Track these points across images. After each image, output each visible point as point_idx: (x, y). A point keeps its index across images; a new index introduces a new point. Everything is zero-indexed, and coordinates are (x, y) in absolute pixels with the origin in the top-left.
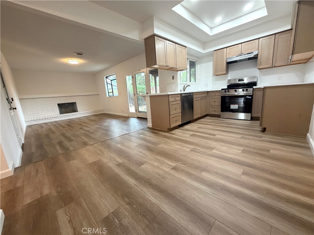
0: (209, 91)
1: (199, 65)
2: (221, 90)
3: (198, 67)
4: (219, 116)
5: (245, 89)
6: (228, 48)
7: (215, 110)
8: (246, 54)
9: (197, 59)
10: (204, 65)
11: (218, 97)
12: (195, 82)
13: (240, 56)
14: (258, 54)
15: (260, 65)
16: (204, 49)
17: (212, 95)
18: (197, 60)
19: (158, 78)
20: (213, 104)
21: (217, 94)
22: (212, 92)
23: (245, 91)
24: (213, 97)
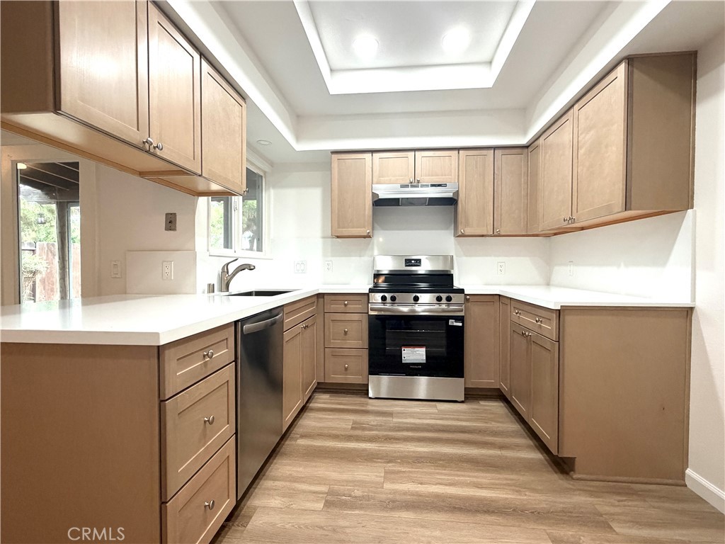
0: (324, 294)
1: (272, 191)
2: (367, 292)
3: (270, 196)
4: (362, 391)
5: (444, 296)
6: (376, 156)
7: (346, 369)
8: (427, 186)
9: (266, 167)
10: (291, 195)
11: (356, 317)
12: (260, 249)
13: (412, 186)
14: (458, 191)
15: (467, 224)
16: (298, 138)
17: (334, 307)
18: (265, 172)
19: (75, 215)
20: (338, 343)
21: (352, 307)
22: (333, 297)
23: (444, 301)
24: (338, 317)
